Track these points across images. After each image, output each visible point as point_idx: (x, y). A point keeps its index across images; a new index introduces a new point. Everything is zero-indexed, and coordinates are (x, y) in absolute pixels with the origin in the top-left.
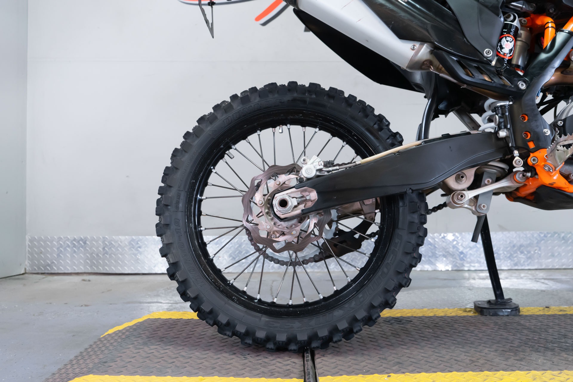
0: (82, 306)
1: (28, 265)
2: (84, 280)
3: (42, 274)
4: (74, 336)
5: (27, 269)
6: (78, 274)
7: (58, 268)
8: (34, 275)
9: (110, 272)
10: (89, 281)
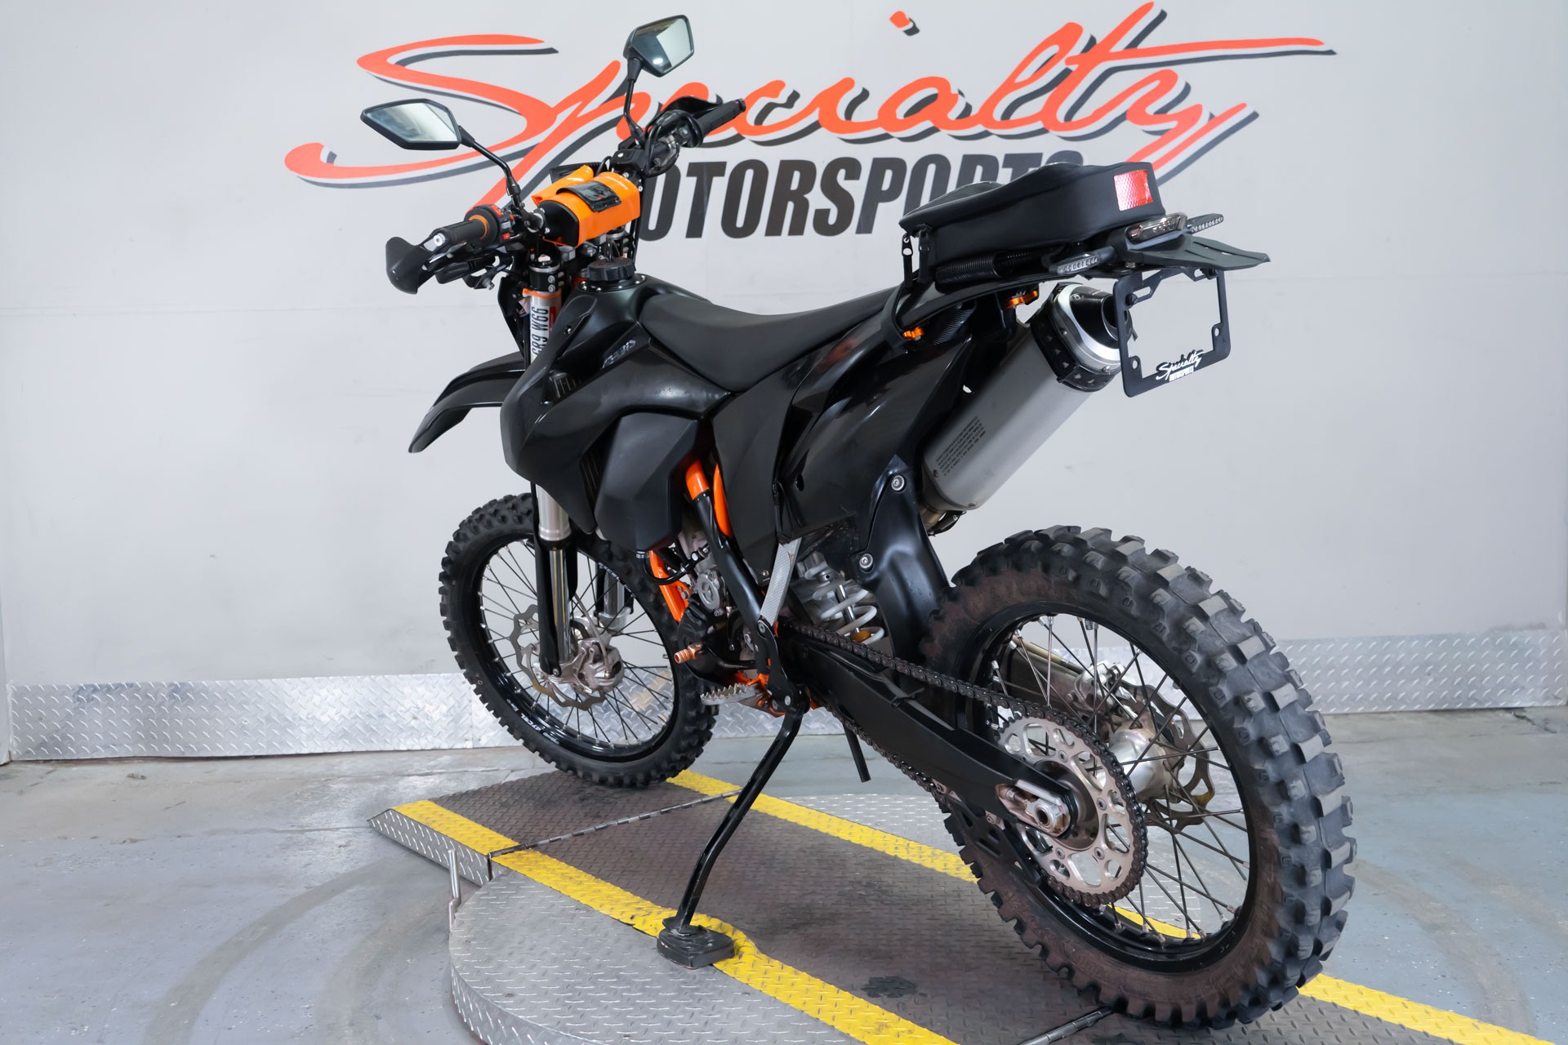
0: (125, 842)
1: (15, 744)
2: (132, 776)
3: (45, 761)
5: (14, 753)
6: (120, 760)
7: (79, 749)
8: (30, 766)
9: (188, 755)
10: (143, 778)
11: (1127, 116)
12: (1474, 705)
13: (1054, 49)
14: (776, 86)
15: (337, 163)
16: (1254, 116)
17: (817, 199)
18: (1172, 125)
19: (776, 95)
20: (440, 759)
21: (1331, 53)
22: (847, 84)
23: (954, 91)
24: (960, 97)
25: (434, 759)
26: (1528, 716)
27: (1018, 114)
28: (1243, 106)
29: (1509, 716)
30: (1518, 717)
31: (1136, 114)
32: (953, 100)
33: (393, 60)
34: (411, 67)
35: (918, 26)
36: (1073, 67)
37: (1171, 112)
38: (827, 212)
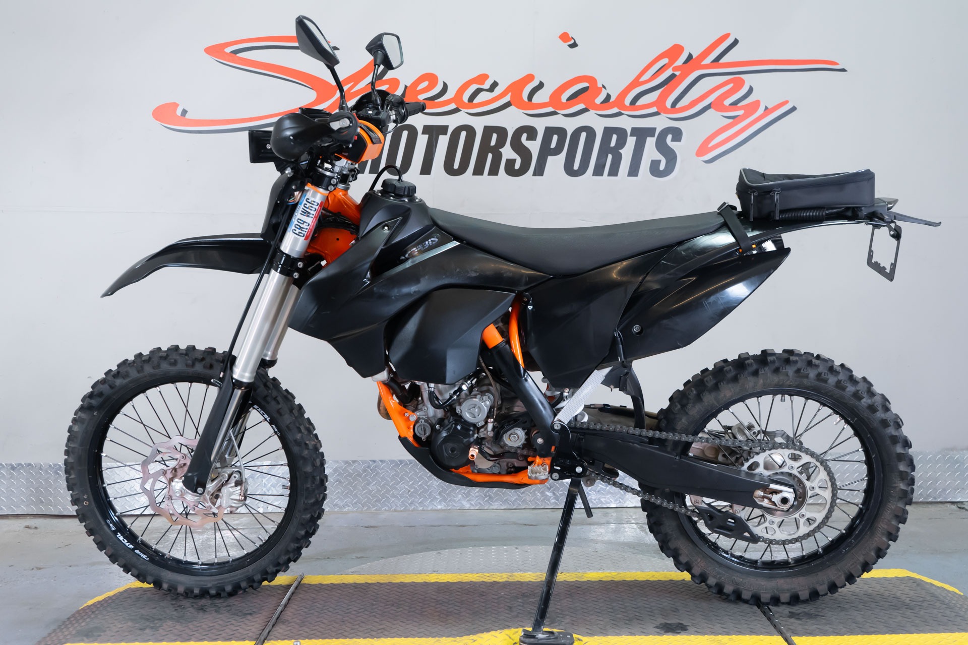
0: (33, 569)
2: (27, 527)
4: (30, 609)
6: (17, 516)
10: (36, 528)
11: (712, 106)
12: (930, 500)
13: (665, 61)
14: (483, 78)
15: (188, 116)
16: (794, 109)
17: (507, 152)
18: (741, 112)
19: (483, 83)
20: (241, 520)
21: (843, 70)
22: (530, 78)
23: (600, 85)
24: (603, 89)
25: (238, 520)
26: (966, 507)
27: (641, 102)
28: (786, 102)
29: (954, 507)
30: (959, 508)
31: (717, 105)
32: (599, 91)
33: (228, 50)
34: (241, 55)
35: (577, 42)
36: (677, 73)
37: (740, 104)
38: (514, 161)
